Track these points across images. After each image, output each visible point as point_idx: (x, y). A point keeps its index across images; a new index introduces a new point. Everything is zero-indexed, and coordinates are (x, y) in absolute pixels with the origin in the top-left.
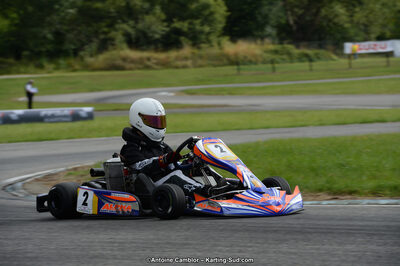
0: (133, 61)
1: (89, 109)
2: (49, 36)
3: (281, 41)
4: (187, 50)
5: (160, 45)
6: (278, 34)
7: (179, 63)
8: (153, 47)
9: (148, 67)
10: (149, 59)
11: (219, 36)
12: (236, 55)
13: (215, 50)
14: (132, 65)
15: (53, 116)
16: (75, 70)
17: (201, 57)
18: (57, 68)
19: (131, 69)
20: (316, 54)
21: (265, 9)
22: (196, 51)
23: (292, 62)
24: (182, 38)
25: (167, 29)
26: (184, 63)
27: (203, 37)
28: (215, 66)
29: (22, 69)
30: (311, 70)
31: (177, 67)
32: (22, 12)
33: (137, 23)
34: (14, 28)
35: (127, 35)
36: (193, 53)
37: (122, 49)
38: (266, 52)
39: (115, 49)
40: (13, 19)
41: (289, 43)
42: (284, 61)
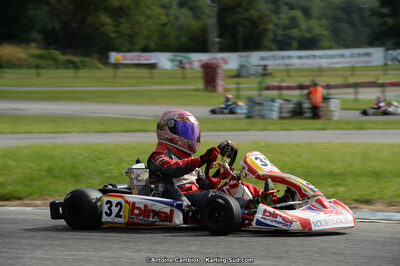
3: (47, 46)
6: (44, 40)
20: (82, 62)
21: (31, 13)
23: (57, 68)
30: (76, 77)
41: (55, 49)
42: (49, 67)
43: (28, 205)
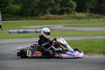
0: (51, 18)
1: (40, 30)
2: (30, 11)
3: (91, 13)
4: (66, 15)
5: (59, 13)
6: (90, 11)
7: (64, 18)
8: (57, 14)
9: (55, 19)
10: (56, 17)
11: (74, 11)
12: (79, 16)
13: (73, 15)
14: (51, 19)
15: (30, 32)
16: (36, 20)
17: (69, 17)
18: (32, 19)
19: (51, 20)
20: (100, 17)
21: (87, 4)
22: (68, 15)
23: (94, 18)
24: (65, 12)
25: (61, 9)
26: (65, 18)
27: (70, 11)
28: (73, 19)
29: (23, 19)
30: (99, 21)
31: (63, 19)
32: (23, 4)
33: (53, 7)
34: (21, 9)
35: (50, 11)
37: (49, 14)
38: (87, 16)
39: (47, 14)
40: (21, 6)
41: (93, 13)
42: (91, 18)
43: (87, 55)
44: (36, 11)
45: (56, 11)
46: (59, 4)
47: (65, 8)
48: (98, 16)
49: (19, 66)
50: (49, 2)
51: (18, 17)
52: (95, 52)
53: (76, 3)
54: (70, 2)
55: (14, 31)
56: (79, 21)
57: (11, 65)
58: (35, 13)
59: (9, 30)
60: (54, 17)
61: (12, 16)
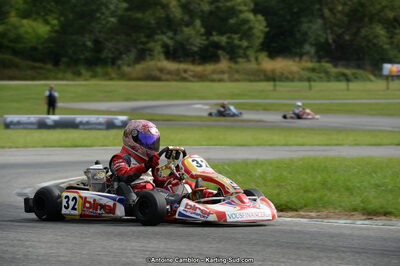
0: (169, 72)
1: (124, 118)
2: (89, 44)
3: (320, 59)
4: (224, 64)
5: (197, 57)
6: (317, 52)
7: (215, 76)
8: (190, 59)
9: (184, 79)
10: (185, 71)
11: (257, 52)
12: (273, 71)
13: (253, 66)
14: (169, 77)
15: (88, 123)
16: (111, 79)
17: (237, 71)
18: (94, 76)
19: (167, 80)
20: (354, 74)
21: (305, 27)
22: (233, 66)
23: (329, 80)
24: (220, 52)
25: (206, 42)
26: (220, 76)
27: (241, 51)
28: (251, 81)
29: (60, 75)
30: (348, 90)
31: (213, 81)
32: (62, 19)
33: (175, 34)
34: (54, 35)
35: (165, 46)
36: (230, 67)
37: (159, 60)
38: (303, 69)
39: (152, 60)
40: (53, 26)
41: (327, 62)
42: (321, 79)
43: (303, 217)
44: (109, 45)
45: (188, 47)
46: (198, 23)
47: (223, 40)
48: (348, 72)
49: (43, 251)
50: (161, 13)
51: (41, 68)
52: (336, 208)
53: (266, 20)
54: (242, 16)
55: (24, 118)
56: (275, 90)
57: (13, 246)
58: (105, 54)
59: (6, 116)
60: (178, 70)
61: (17, 60)
